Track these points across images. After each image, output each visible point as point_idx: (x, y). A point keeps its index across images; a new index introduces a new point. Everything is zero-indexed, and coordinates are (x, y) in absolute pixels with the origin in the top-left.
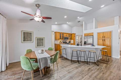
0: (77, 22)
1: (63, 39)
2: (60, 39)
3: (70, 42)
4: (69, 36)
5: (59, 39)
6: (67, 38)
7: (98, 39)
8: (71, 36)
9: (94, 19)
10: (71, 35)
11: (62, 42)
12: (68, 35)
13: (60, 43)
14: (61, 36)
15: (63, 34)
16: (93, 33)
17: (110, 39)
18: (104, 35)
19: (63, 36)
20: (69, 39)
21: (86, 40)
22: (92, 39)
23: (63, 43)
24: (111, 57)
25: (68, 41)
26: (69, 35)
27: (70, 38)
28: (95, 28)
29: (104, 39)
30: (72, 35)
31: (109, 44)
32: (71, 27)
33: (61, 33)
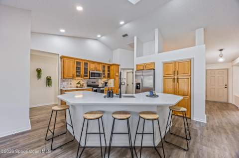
0: (122, 37)
1: (87, 76)
2: (77, 76)
3: (106, 83)
4: (104, 71)
5: (73, 78)
6: (99, 75)
7: (165, 78)
8: (109, 71)
9: (157, 31)
10: (109, 67)
11: (85, 85)
12: (100, 68)
13: (77, 87)
14: (78, 69)
15: (86, 64)
16: (154, 63)
17: (189, 77)
18: (177, 69)
19: (86, 69)
20: (104, 77)
21: (139, 81)
22: (152, 77)
23: (88, 86)
24: (190, 118)
25: (101, 82)
26: (104, 67)
27: (106, 74)
28: (159, 52)
29: (176, 77)
30: (112, 67)
31: (186, 89)
32: (110, 48)
33: (79, 59)
